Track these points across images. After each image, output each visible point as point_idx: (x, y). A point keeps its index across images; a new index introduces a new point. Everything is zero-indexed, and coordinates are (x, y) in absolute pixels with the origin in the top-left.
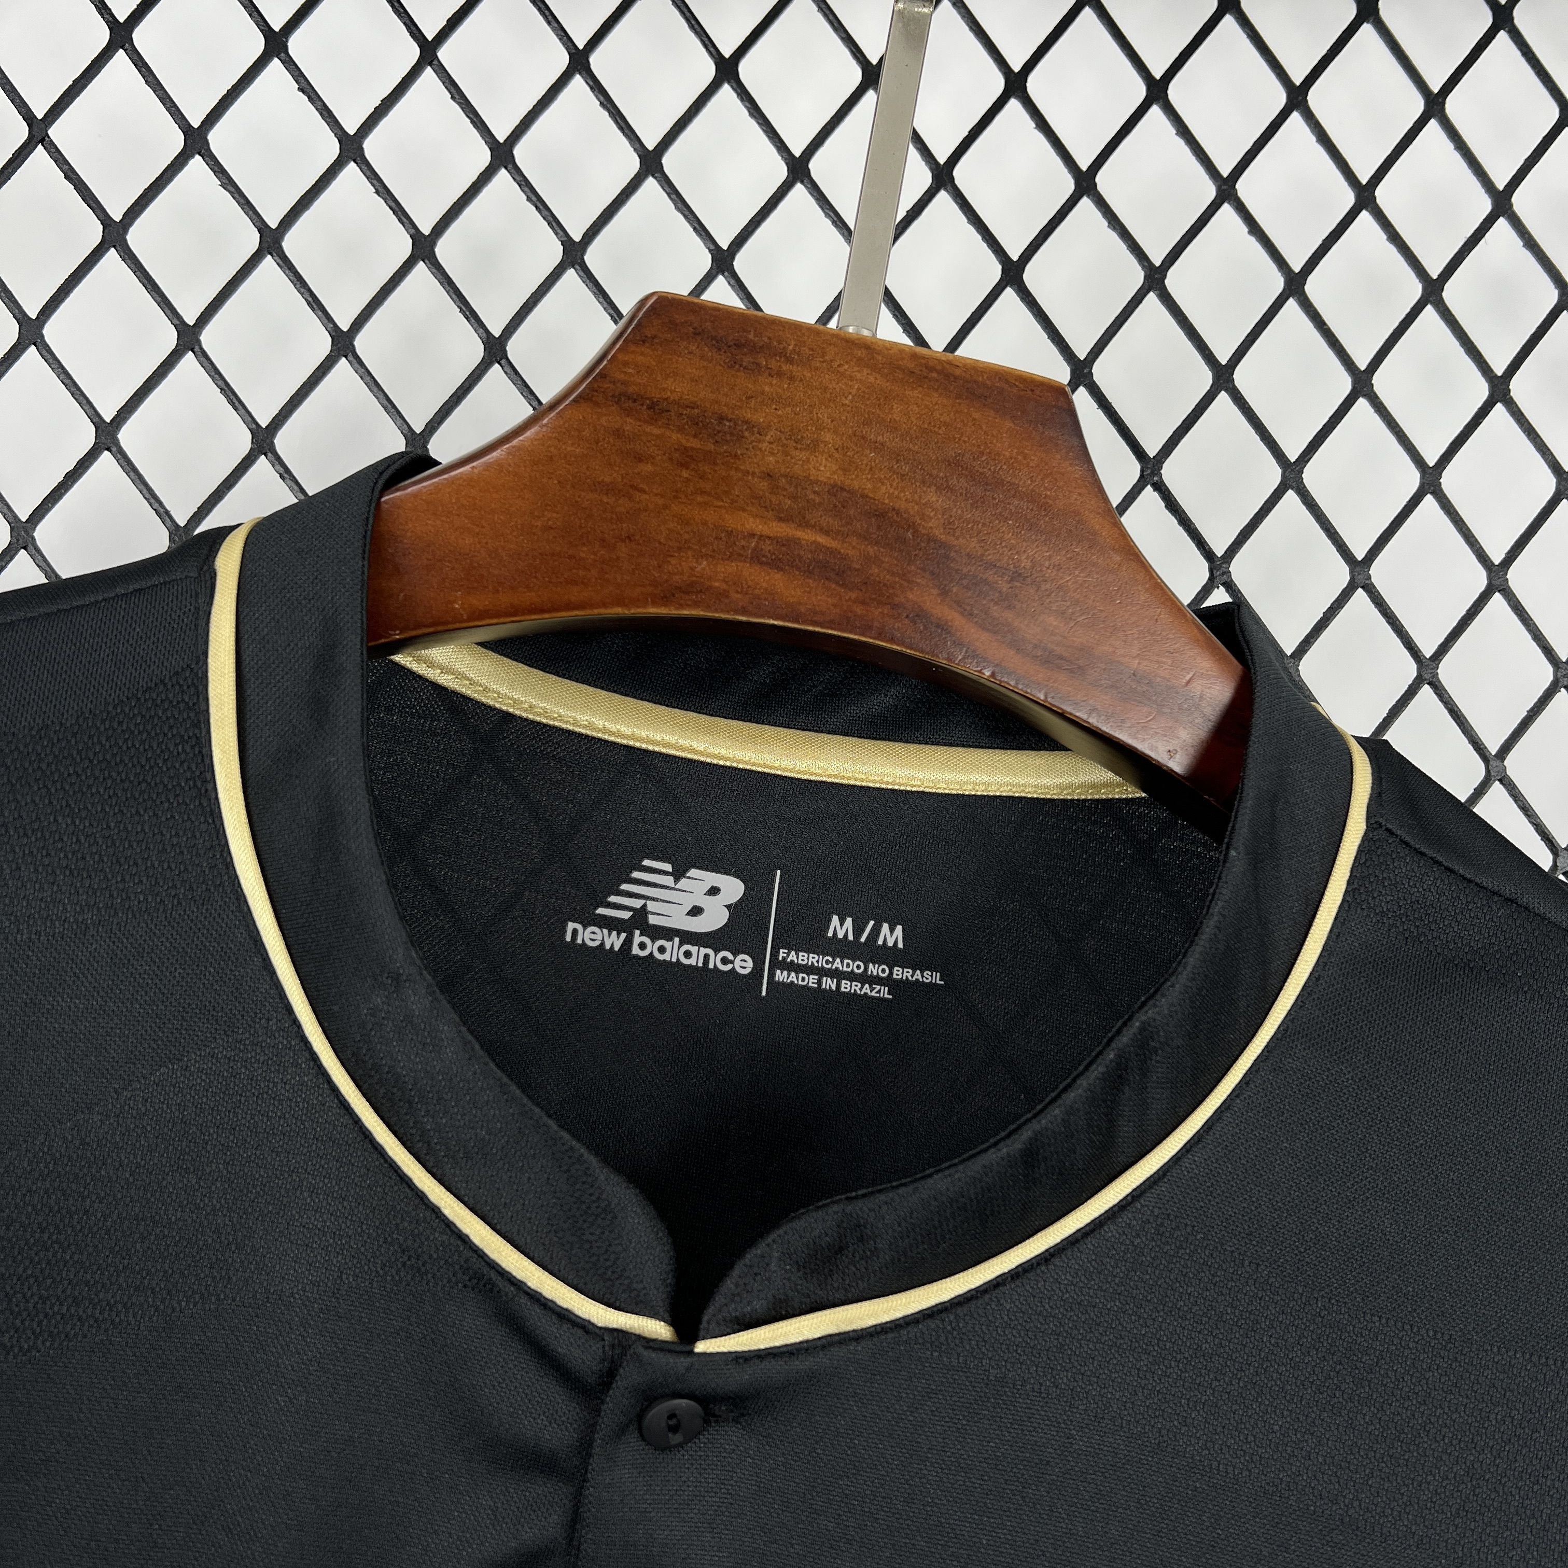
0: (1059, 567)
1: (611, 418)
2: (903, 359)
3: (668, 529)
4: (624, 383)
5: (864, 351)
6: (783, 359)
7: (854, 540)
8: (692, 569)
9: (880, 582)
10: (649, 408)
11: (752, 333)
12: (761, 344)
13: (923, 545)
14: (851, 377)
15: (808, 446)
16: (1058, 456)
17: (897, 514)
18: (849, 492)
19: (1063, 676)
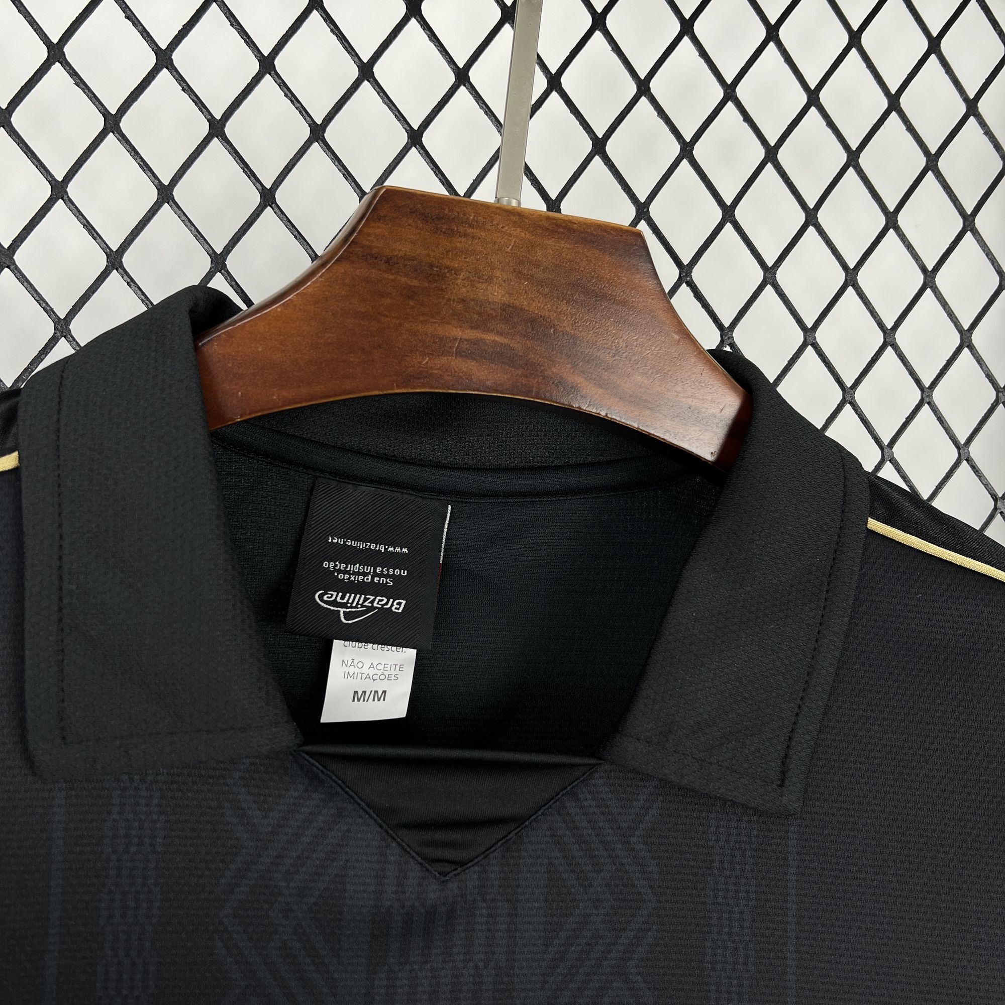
0: (642, 345)
1: (361, 271)
2: (541, 221)
3: (404, 339)
4: (369, 247)
5: (517, 217)
6: (467, 225)
7: (518, 338)
8: (420, 363)
9: (535, 363)
11: (447, 210)
12: (453, 216)
13: (560, 337)
14: (510, 234)
15: (486, 280)
16: (639, 276)
17: (544, 319)
18: (513, 308)
19: (648, 412)
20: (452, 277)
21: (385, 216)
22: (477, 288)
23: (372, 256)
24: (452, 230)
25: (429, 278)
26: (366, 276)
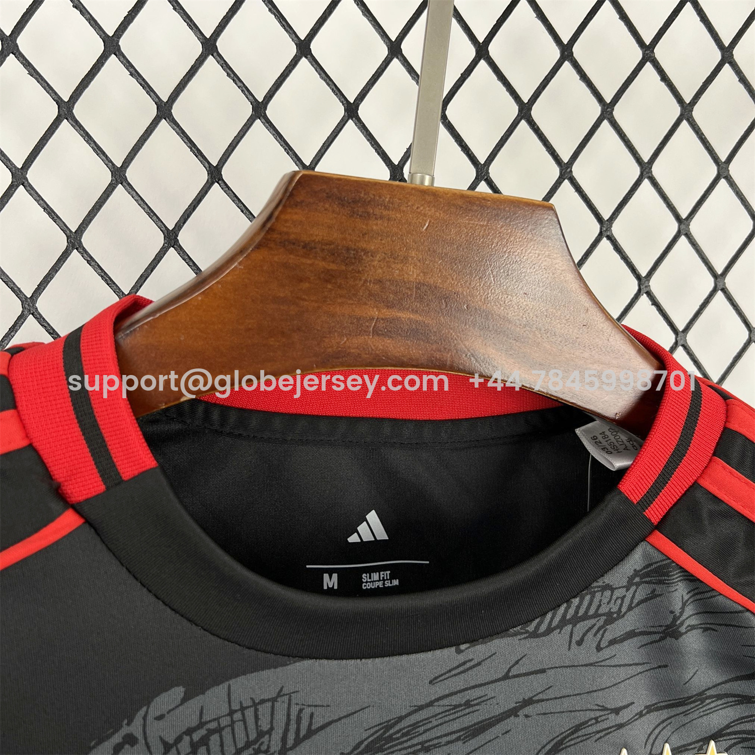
20: (369, 259)
21: (302, 202)
22: (393, 269)
23: (290, 242)
24: (368, 213)
25: (346, 262)
26: (284, 262)
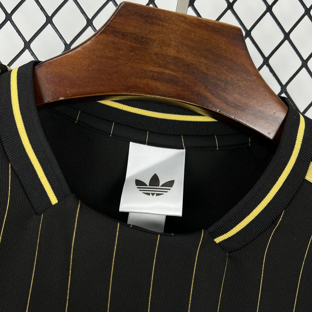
0: (238, 80)
1: (111, 38)
2: (194, 20)
3: (128, 70)
4: (115, 28)
5: (183, 18)
6: (160, 21)
7: (180, 73)
8: (134, 81)
9: (188, 85)
10: (122, 35)
11: (151, 13)
12: (154, 16)
13: (200, 74)
14: (179, 25)
15: (167, 45)
16: (239, 49)
17: (193, 65)
18: (179, 59)
19: (239, 112)
20: (152, 43)
21: (123, 14)
22: (163, 49)
23: (116, 32)
24: (153, 22)
25: (141, 43)
26: (113, 40)
